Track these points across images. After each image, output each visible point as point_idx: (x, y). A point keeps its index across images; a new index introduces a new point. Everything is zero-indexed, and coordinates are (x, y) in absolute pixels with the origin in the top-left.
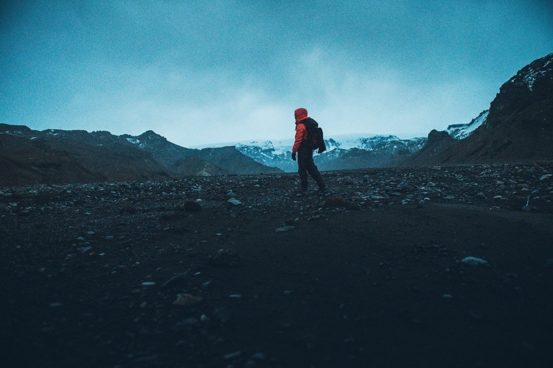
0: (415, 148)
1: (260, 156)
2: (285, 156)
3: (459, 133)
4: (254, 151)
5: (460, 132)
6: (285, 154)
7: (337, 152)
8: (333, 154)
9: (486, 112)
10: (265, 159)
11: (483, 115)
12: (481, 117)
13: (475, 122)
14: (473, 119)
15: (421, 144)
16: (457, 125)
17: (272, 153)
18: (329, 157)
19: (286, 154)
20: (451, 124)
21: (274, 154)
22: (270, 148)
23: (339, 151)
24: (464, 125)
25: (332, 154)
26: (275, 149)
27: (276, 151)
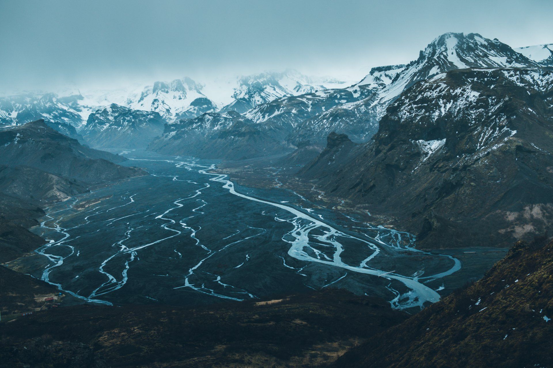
0: (319, 125)
1: (57, 112)
2: (109, 113)
3: (377, 98)
4: (45, 101)
5: (379, 96)
6: (109, 110)
7: (208, 120)
8: (202, 123)
9: (414, 64)
10: (67, 116)
11: (411, 67)
12: (407, 71)
13: (399, 79)
14: (397, 73)
15: (328, 119)
16: (384, 67)
17: (78, 103)
18: (196, 128)
19: (111, 109)
20: (376, 66)
21: (83, 105)
22: (73, 94)
23: (211, 118)
24: (394, 68)
25: (199, 123)
26: (83, 96)
27: (85, 99)
